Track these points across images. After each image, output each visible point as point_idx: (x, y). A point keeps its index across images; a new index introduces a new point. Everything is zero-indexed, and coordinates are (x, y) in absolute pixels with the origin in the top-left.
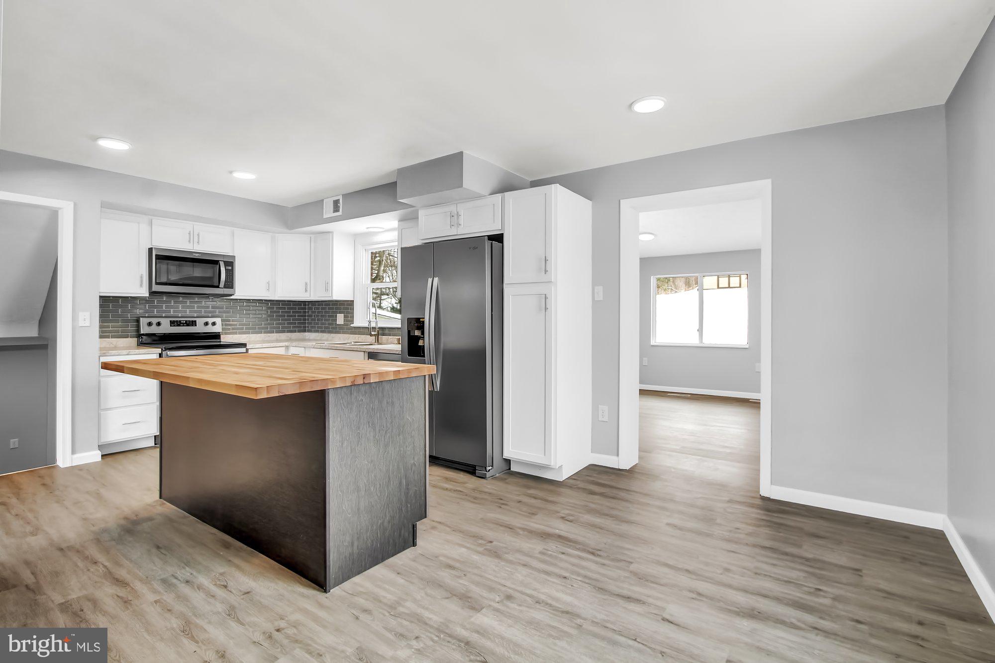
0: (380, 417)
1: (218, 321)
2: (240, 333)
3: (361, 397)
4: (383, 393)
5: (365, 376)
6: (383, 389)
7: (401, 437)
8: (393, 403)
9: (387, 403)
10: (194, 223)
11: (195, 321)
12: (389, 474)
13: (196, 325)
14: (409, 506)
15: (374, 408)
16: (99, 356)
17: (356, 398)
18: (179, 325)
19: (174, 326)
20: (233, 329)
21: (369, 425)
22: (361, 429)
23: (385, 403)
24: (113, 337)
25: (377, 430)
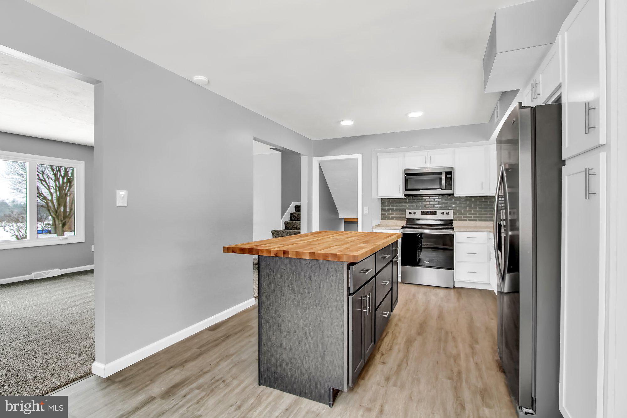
0: (299, 286)
1: (451, 212)
2: (469, 220)
3: (283, 266)
4: (301, 267)
5: (285, 252)
6: (301, 265)
7: (318, 307)
8: (310, 278)
9: (305, 276)
10: (427, 151)
11: (436, 212)
12: (306, 333)
13: (436, 214)
14: (325, 369)
15: (294, 277)
16: (372, 229)
17: (279, 266)
18: (426, 214)
19: (423, 214)
20: (464, 217)
21: (289, 289)
22: (283, 289)
23: (303, 276)
24: (396, 220)
25: (296, 295)
